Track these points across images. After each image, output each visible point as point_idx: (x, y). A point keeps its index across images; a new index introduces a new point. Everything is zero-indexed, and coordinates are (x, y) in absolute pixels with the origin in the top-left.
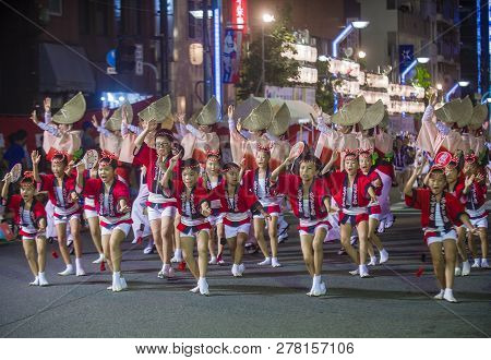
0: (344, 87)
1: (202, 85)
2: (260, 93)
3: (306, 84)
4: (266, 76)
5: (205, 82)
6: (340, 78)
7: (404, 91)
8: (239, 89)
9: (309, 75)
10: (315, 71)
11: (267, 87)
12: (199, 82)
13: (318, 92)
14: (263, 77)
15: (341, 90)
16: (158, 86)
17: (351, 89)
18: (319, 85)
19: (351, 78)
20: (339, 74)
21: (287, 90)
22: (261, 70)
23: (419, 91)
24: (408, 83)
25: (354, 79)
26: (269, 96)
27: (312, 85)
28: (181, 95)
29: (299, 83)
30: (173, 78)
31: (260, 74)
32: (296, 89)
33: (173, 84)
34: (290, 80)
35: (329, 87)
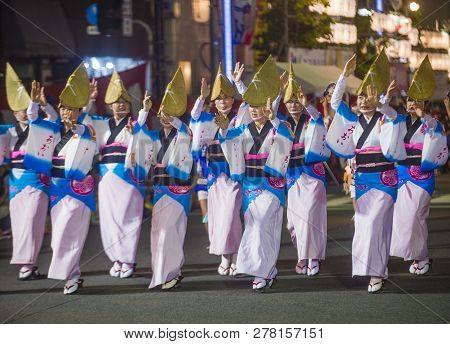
0: (390, 48)
1: (207, 47)
2: (283, 57)
3: (342, 45)
4: (290, 36)
5: (211, 44)
6: (386, 37)
8: (259, 52)
9: (346, 34)
10: (353, 28)
11: (291, 50)
12: (205, 44)
14: (286, 37)
15: (390, 51)
16: (151, 48)
17: (400, 50)
18: (357, 47)
19: (399, 36)
20: (385, 32)
21: (316, 54)
22: (283, 29)
25: (405, 37)
26: (294, 61)
27: (350, 46)
28: (185, 60)
29: (333, 44)
30: (175, 38)
31: (283, 33)
32: (328, 52)
34: (321, 40)
35: (372, 49)
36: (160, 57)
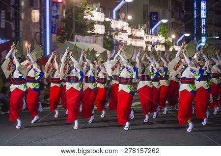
0: (119, 36)
1: (38, 34)
2: (72, 39)
3: (98, 34)
4: (76, 30)
5: (40, 32)
6: (117, 31)
7: (153, 39)
8: (59, 36)
9: (100, 29)
10: (103, 27)
11: (76, 36)
12: (37, 32)
13: (105, 39)
14: (74, 30)
15: (117, 38)
16: (14, 35)
17: (123, 37)
18: (105, 35)
19: (124, 31)
20: (117, 29)
21: (87, 38)
22: (72, 26)
23: (161, 39)
24: (156, 34)
26: (77, 41)
27: (101, 35)
28: (25, 40)
29: (94, 34)
30: (21, 29)
31: (72, 28)
32: (92, 37)
33: (21, 33)
34: (89, 32)
35: (111, 36)
36: (18, 38)
